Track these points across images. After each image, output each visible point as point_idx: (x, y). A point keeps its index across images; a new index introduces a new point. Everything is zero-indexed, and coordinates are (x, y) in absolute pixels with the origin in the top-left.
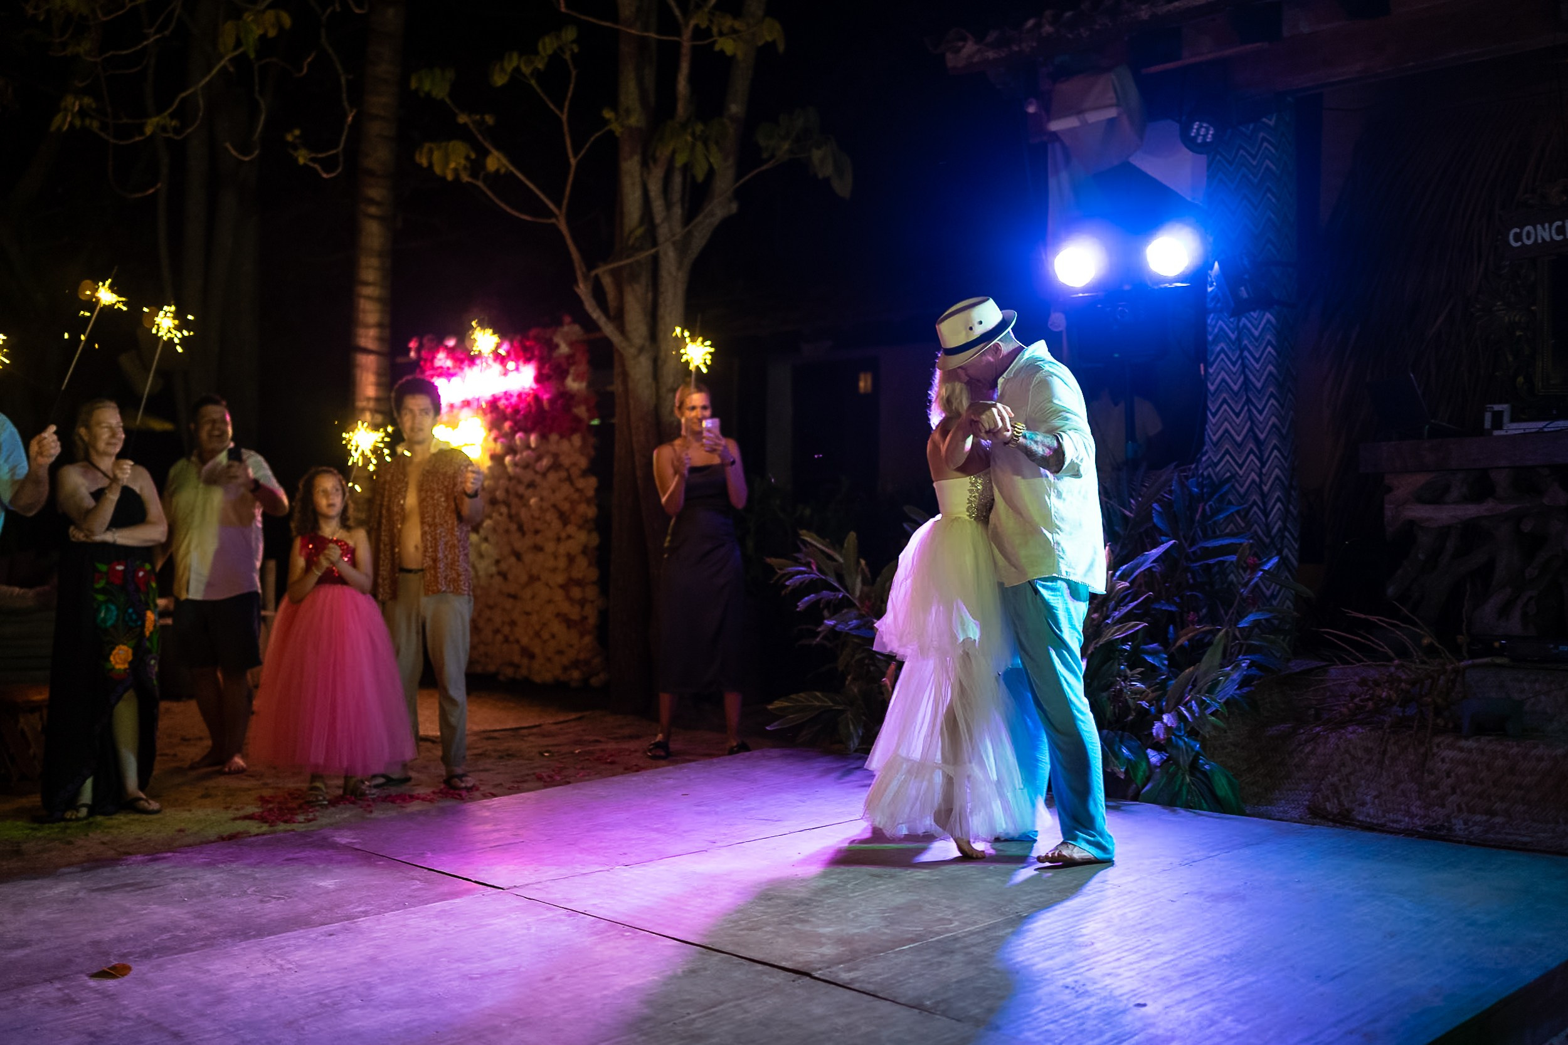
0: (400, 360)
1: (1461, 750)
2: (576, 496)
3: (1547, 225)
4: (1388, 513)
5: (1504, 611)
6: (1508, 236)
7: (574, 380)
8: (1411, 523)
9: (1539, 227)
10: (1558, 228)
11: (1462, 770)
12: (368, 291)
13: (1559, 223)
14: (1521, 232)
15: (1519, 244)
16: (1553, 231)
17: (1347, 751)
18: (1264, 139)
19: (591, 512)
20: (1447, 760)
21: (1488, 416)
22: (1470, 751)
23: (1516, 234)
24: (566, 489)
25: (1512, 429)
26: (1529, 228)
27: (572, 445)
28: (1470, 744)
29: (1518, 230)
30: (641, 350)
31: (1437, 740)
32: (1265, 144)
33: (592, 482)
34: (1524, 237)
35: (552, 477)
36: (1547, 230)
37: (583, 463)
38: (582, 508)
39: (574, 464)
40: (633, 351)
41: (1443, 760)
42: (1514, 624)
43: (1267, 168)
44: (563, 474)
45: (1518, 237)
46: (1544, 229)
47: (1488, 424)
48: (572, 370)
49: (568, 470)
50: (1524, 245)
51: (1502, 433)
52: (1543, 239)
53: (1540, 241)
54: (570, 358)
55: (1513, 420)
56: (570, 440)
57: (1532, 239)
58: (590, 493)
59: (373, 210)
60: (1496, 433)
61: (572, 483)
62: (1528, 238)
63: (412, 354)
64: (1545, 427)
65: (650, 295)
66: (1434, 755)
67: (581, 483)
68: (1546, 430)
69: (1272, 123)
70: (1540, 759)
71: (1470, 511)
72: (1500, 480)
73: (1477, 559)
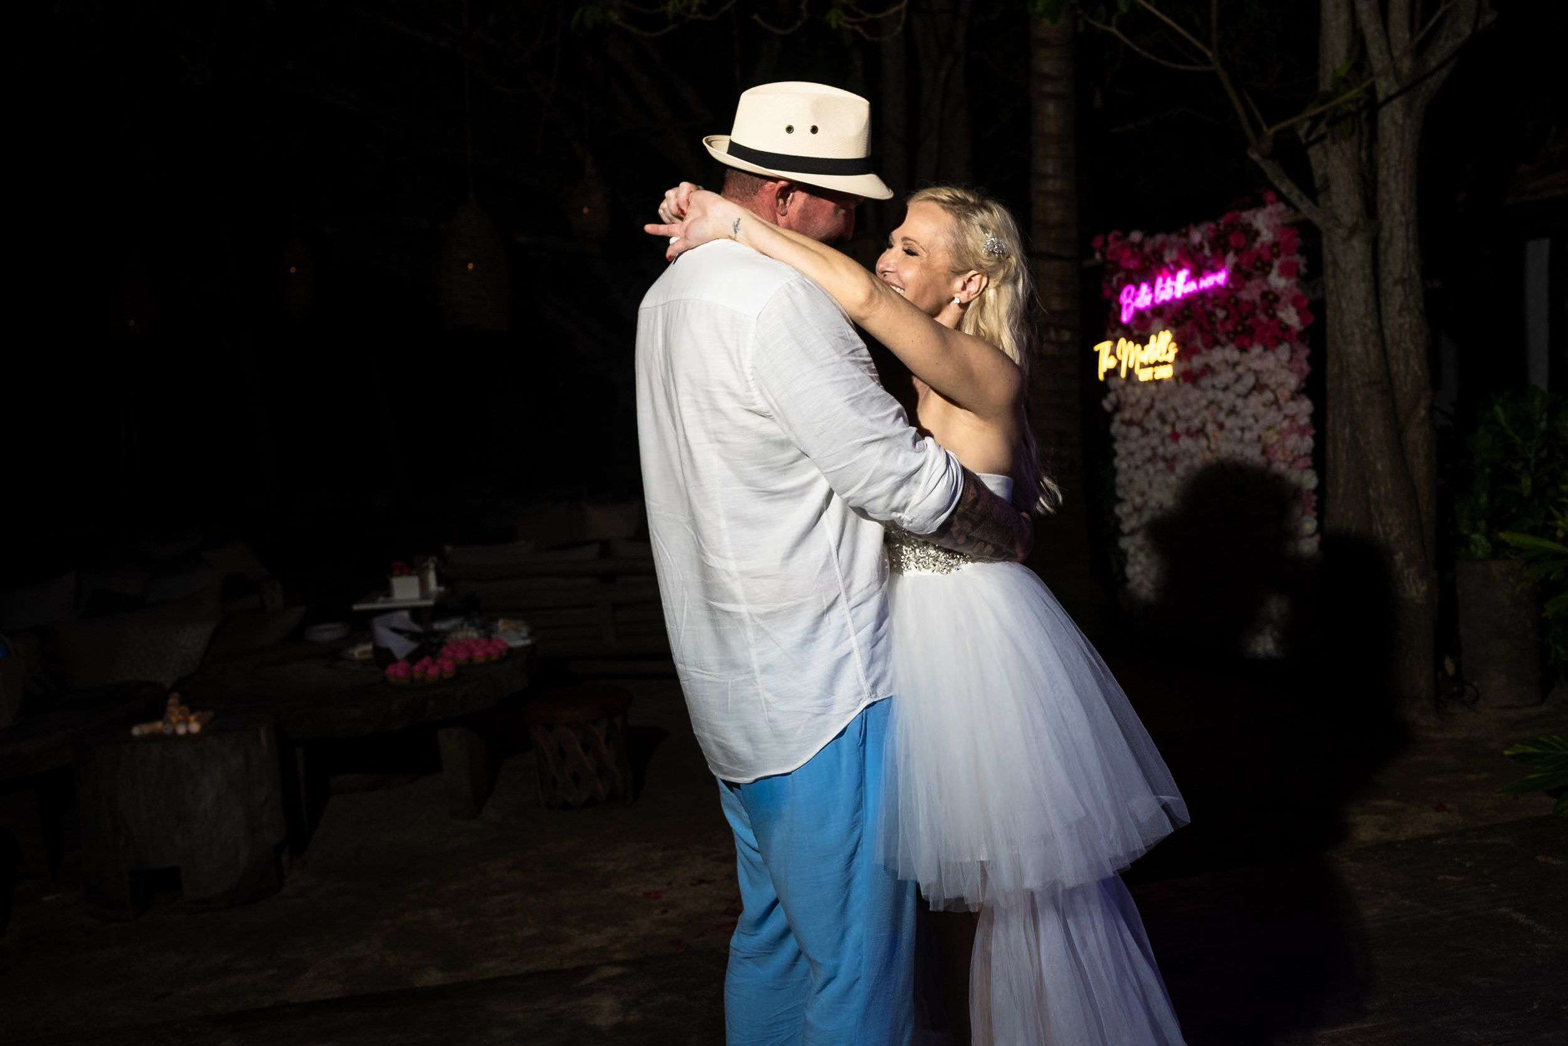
0: (1087, 263)
2: (1286, 424)
7: (1281, 275)
12: (1052, 185)
19: (1308, 443)
24: (1273, 415)
27: (1278, 360)
30: (1353, 230)
33: (1306, 406)
35: (1255, 400)
37: (1293, 382)
38: (1293, 440)
39: (1281, 385)
40: (1342, 232)
44: (1268, 396)
48: (1277, 263)
49: (1273, 391)
54: (1275, 248)
56: (1274, 353)
58: (1304, 420)
59: (1048, 88)
61: (1280, 409)
63: (1098, 256)
65: (1364, 155)
67: (1292, 408)
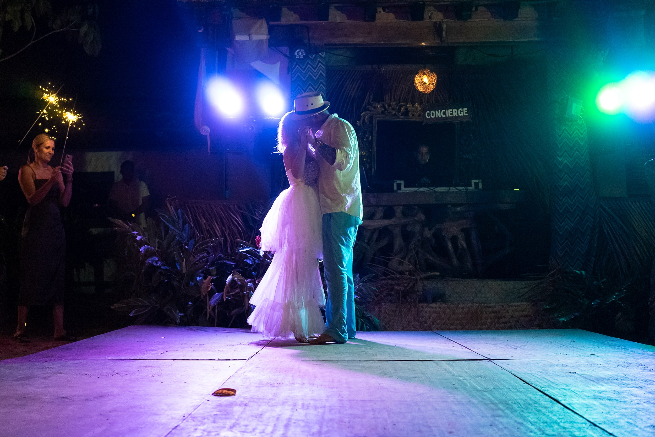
1: (432, 307)
3: (439, 111)
5: (401, 261)
6: (425, 114)
9: (437, 111)
10: (443, 112)
11: (434, 315)
13: (444, 111)
14: (430, 112)
15: (429, 117)
16: (442, 114)
17: (386, 312)
18: (319, 62)
20: (428, 312)
21: (395, 186)
22: (435, 308)
23: (428, 113)
25: (404, 190)
26: (433, 111)
28: (433, 305)
29: (429, 112)
31: (421, 305)
32: (320, 64)
34: (431, 115)
36: (440, 113)
41: (426, 312)
43: (321, 74)
45: (429, 115)
46: (439, 112)
47: (395, 188)
50: (431, 117)
51: (401, 191)
52: (438, 116)
53: (437, 117)
55: (405, 187)
57: (434, 116)
60: (399, 191)
62: (433, 115)
64: (418, 190)
66: (422, 311)
68: (418, 191)
69: (323, 56)
70: (463, 308)
71: (386, 222)
72: (399, 210)
73: (384, 242)
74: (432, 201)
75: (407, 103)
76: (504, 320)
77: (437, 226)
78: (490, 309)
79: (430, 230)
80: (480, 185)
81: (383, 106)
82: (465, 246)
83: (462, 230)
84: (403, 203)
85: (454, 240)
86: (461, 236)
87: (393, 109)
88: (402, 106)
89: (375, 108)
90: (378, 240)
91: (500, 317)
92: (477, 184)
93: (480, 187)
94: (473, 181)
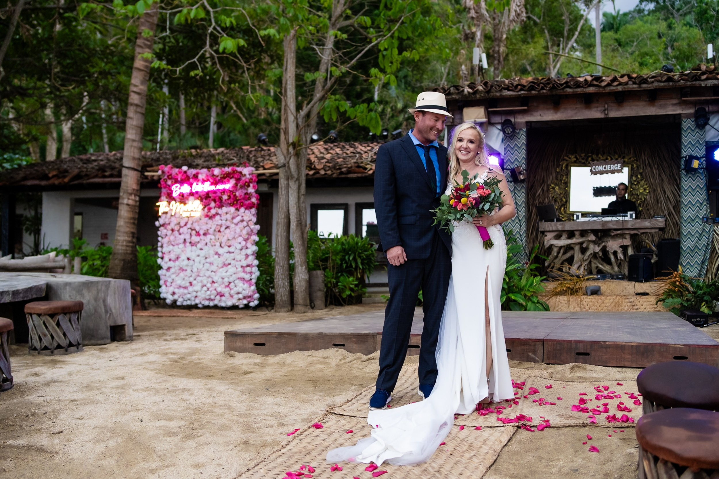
1: (589, 299)
2: (251, 232)
3: (602, 166)
4: (546, 243)
5: (579, 268)
6: (592, 168)
8: (552, 245)
13: (604, 166)
19: (257, 238)
20: (586, 301)
21: (575, 216)
22: (592, 299)
24: (247, 230)
25: (581, 219)
26: (597, 167)
28: (591, 297)
31: (582, 297)
35: (241, 225)
38: (253, 237)
39: (251, 220)
42: (581, 271)
44: (245, 224)
45: (594, 169)
47: (575, 218)
48: (252, 185)
49: (247, 222)
51: (579, 221)
52: (601, 170)
54: (251, 181)
56: (250, 211)
57: (598, 170)
58: (257, 231)
61: (249, 227)
66: (582, 301)
67: (253, 227)
68: (590, 220)
71: (569, 242)
72: (577, 233)
73: (568, 255)
74: (600, 227)
75: (593, 154)
76: (636, 307)
77: (603, 244)
78: (628, 300)
79: (598, 246)
80: (634, 215)
81: (576, 157)
82: (622, 258)
83: (621, 247)
84: (580, 229)
85: (615, 253)
86: (620, 251)
87: (583, 159)
88: (589, 156)
89: (570, 158)
90: (564, 253)
91: (633, 306)
92: (631, 216)
93: (634, 217)
94: (629, 213)
